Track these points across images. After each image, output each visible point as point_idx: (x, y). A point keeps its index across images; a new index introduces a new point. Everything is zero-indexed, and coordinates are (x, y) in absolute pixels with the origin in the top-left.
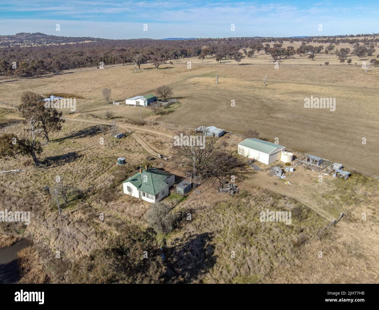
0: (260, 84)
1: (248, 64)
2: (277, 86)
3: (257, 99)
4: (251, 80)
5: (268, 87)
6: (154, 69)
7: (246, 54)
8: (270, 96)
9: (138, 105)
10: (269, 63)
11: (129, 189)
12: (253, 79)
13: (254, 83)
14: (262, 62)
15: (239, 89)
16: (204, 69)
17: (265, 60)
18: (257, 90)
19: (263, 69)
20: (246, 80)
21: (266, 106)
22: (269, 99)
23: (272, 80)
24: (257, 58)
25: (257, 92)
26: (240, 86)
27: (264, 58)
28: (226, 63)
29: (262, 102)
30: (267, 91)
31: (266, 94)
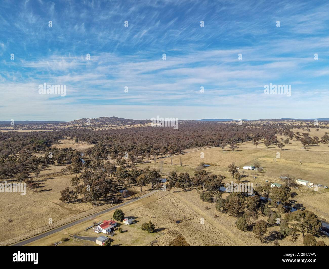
0: (298, 163)
1: (287, 150)
2: (307, 164)
3: (298, 169)
4: (292, 161)
5: (303, 164)
6: (231, 151)
7: (283, 141)
8: (304, 168)
9: (249, 169)
10: (301, 149)
11: (272, 186)
12: (293, 160)
13: (294, 162)
14: (296, 148)
15: (288, 165)
16: (261, 152)
17: (298, 147)
18: (297, 165)
19: (298, 154)
20: (290, 160)
21: (303, 172)
22: (304, 170)
23: (304, 161)
24: (292, 145)
25: (297, 167)
26: (288, 163)
27: (297, 145)
28: (273, 148)
29: (301, 171)
30: (302, 166)
31: (302, 167)
